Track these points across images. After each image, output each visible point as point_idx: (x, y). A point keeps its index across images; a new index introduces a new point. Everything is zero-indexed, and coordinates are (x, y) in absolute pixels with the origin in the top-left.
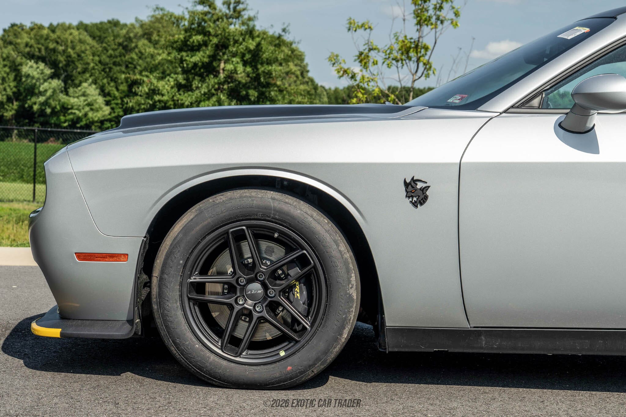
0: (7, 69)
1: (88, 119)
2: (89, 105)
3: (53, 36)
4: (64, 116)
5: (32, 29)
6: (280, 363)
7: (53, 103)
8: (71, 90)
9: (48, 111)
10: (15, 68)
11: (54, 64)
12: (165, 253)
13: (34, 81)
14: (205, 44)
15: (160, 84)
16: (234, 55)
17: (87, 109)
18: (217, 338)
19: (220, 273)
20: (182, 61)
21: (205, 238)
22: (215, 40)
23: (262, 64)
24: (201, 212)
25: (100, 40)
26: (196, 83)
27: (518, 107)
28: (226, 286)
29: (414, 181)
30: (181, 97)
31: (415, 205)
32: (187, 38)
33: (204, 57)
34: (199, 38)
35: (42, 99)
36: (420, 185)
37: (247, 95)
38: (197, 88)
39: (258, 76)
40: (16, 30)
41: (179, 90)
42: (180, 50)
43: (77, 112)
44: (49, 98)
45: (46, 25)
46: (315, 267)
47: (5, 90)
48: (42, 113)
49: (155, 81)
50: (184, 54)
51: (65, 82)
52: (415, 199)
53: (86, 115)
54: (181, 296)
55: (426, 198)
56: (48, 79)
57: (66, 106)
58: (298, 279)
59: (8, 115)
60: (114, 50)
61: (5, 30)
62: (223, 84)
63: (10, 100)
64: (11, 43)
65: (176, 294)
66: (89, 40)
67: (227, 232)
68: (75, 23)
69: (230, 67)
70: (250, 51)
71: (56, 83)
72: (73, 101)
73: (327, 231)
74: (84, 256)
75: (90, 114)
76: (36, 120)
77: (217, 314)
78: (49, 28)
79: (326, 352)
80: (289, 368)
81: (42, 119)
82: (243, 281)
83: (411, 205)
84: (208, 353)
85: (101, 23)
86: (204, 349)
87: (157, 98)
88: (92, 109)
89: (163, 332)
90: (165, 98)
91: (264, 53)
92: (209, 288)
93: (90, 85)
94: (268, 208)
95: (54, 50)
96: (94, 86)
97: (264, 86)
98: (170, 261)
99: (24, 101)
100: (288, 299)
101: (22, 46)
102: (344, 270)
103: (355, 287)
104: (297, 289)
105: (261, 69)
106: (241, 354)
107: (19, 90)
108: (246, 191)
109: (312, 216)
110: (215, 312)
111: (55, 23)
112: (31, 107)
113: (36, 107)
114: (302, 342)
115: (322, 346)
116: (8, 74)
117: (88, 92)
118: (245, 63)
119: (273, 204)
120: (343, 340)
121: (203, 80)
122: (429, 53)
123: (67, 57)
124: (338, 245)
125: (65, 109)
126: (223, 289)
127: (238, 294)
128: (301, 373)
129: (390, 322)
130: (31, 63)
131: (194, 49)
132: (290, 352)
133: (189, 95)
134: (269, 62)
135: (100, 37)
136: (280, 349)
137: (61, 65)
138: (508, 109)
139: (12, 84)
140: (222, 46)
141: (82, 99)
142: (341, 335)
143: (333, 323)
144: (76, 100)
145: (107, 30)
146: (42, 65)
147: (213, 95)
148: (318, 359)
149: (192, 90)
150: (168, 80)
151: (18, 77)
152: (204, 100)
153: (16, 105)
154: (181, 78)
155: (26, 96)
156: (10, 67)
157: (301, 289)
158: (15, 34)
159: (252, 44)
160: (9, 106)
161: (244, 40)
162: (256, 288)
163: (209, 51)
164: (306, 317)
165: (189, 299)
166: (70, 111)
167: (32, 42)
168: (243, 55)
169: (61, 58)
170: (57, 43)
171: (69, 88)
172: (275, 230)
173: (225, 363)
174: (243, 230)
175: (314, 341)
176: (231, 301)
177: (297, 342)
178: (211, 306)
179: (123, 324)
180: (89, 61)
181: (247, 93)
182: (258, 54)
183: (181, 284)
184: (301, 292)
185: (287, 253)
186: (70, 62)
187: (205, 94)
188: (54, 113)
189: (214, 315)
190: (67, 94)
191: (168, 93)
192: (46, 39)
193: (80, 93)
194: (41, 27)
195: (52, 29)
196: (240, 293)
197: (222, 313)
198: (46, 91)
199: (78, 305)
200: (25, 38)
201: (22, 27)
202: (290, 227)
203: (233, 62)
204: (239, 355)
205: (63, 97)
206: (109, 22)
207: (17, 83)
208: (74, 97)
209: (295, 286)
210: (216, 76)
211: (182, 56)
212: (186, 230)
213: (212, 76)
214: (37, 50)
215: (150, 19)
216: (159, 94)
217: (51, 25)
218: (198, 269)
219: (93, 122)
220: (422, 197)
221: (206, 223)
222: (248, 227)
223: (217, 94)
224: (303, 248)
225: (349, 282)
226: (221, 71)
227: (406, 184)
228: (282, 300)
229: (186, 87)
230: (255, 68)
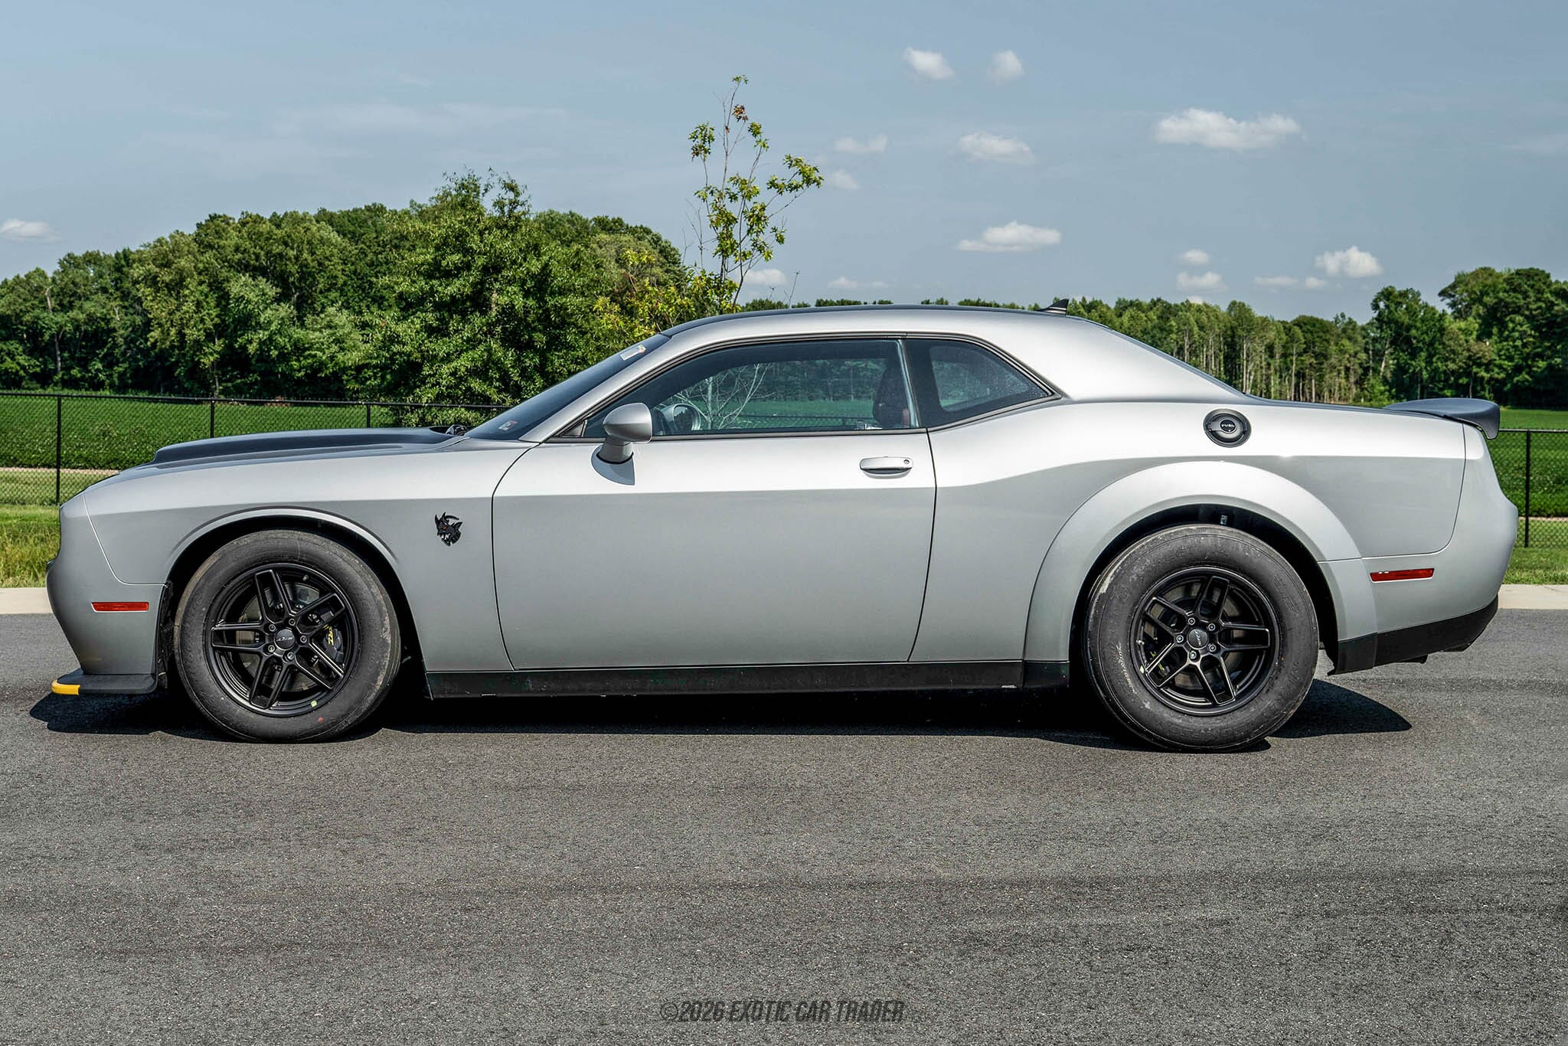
0: (205, 288)
1: (336, 364)
2: (337, 341)
3: (279, 233)
4: (298, 360)
5: (244, 224)
6: (312, 714)
7: (280, 340)
8: (309, 319)
9: (274, 353)
10: (217, 287)
11: (281, 279)
12: (186, 601)
13: (250, 307)
14: (468, 266)
15: (400, 328)
16: (510, 283)
17: (335, 348)
18: (245, 690)
19: (251, 620)
20: (432, 292)
21: (228, 583)
22: (481, 261)
23: (552, 294)
24: (224, 556)
25: (355, 238)
26: (453, 325)
27: (559, 436)
28: (257, 634)
29: (445, 517)
30: (432, 346)
31: (447, 542)
32: (439, 258)
33: (465, 286)
34: (456, 258)
35: (263, 335)
36: (451, 522)
37: (531, 340)
38: (456, 331)
39: (547, 311)
40: (218, 226)
41: (429, 337)
42: (429, 276)
43: (319, 354)
44: (273, 334)
45: (267, 216)
46: (347, 610)
47: (202, 321)
48: (262, 355)
49: (393, 325)
50: (435, 282)
51: (298, 307)
52: (447, 536)
53: (332, 358)
54: (205, 646)
55: (458, 535)
56: (272, 303)
57: (300, 345)
58: (331, 623)
59: (207, 361)
60: (376, 254)
61: (199, 226)
62: (494, 324)
63: (210, 337)
64: (210, 247)
65: (200, 644)
66: (335, 237)
67: (252, 576)
68: (313, 212)
69: (504, 300)
70: (533, 277)
71: (285, 310)
72: (314, 336)
73: (359, 572)
74: (101, 606)
75: (340, 357)
76: (252, 368)
77: (249, 664)
78: (270, 221)
79: (360, 701)
80: (320, 719)
81: (263, 367)
82: (273, 628)
83: (443, 543)
84: (234, 705)
85: (355, 211)
86: (230, 701)
87: (396, 348)
88: (342, 349)
89: (187, 684)
90: (408, 349)
91: (555, 277)
92: (240, 635)
93: (340, 310)
94: (295, 550)
95: (281, 255)
96: (345, 312)
97: (557, 327)
98: (191, 609)
99: (233, 338)
100: (321, 646)
101: (229, 250)
102: (376, 612)
103: (389, 630)
104: (331, 635)
105: (551, 302)
106: (270, 705)
107: (223, 321)
108: (272, 531)
109: (341, 557)
110: (246, 662)
111: (281, 213)
112: (244, 348)
113: (252, 349)
114: (336, 691)
115: (355, 695)
116: (206, 296)
117: (336, 321)
118: (527, 294)
119: (300, 545)
120: (378, 687)
121: (464, 320)
122: (734, 294)
123: (301, 267)
124: (369, 587)
125: (300, 349)
126: (255, 637)
127: (267, 642)
128: (333, 724)
129: (429, 668)
130: (245, 278)
131: (448, 275)
132: (322, 701)
133: (444, 343)
134: (563, 292)
135: (353, 233)
136: (312, 700)
137: (291, 279)
138: (548, 438)
139: (214, 312)
140: (493, 268)
141: (326, 332)
142: (375, 682)
143: (366, 670)
144: (317, 334)
145: (366, 221)
146: (262, 282)
147: (480, 342)
148: (351, 709)
149: (448, 335)
150: (412, 322)
151: (223, 298)
152: (467, 351)
153: (219, 345)
154: (431, 318)
155: (235, 330)
156: (210, 285)
157: (334, 633)
158: (217, 232)
159: (535, 266)
160: (208, 347)
161: (525, 259)
162: (287, 635)
163: (474, 276)
164: (339, 664)
165: (215, 649)
166: (307, 353)
167: (248, 244)
168: (524, 282)
169: (293, 268)
170: (286, 244)
171: (305, 315)
172: (305, 572)
173: (252, 715)
174: (270, 573)
175: (347, 689)
176: (260, 649)
177: (330, 691)
178: (242, 655)
179: (147, 678)
180: (335, 273)
181: (531, 337)
182: (546, 280)
183: (205, 633)
184: (335, 638)
185: (320, 596)
186: (305, 274)
187: (469, 340)
188: (284, 357)
189: (246, 665)
190: (303, 325)
191: (412, 340)
192: (267, 239)
193: (325, 322)
194: (258, 220)
195: (277, 222)
196: (269, 640)
197: (254, 662)
198: (270, 323)
199: (99, 659)
200: (232, 239)
201: (226, 220)
202: (318, 567)
203: (508, 292)
204: (269, 707)
205: (298, 333)
206: (368, 209)
207: (221, 311)
208: (314, 330)
209: (328, 631)
210: (484, 313)
211: (432, 287)
212: (208, 576)
213: (478, 314)
214: (253, 257)
215: (434, 202)
216: (399, 343)
217: (274, 214)
218: (224, 616)
219: (344, 370)
220: (454, 534)
221: (230, 567)
222: (275, 570)
223: (486, 341)
224: (334, 591)
225: (383, 625)
226: (493, 306)
227: (438, 522)
228: (314, 646)
229: (437, 331)
230: (541, 300)
